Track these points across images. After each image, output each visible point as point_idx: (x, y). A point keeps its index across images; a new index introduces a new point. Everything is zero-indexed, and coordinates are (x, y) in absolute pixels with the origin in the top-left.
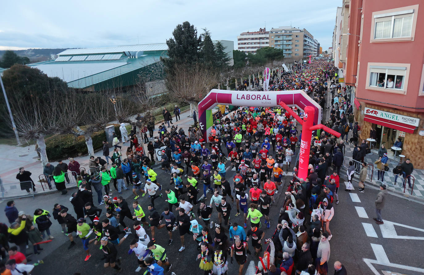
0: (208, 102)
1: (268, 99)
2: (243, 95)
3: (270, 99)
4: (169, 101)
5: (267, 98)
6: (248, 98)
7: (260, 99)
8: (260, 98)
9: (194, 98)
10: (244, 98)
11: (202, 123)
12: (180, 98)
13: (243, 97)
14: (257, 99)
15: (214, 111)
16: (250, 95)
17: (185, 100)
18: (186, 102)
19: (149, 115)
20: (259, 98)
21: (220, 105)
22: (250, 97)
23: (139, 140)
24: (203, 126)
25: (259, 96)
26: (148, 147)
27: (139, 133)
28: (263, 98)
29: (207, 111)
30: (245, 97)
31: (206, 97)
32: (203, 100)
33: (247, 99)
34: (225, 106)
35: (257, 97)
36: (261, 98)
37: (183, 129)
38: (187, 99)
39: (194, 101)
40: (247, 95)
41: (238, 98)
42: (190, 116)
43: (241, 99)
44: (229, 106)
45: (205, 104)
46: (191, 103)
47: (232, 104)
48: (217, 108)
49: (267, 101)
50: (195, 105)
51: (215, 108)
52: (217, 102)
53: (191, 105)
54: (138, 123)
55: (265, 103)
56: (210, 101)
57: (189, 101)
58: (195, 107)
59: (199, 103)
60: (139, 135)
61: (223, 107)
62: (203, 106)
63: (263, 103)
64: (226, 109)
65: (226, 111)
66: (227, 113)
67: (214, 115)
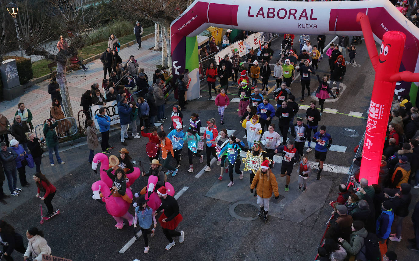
1: (311, 19)
2: (262, 9)
3: (316, 19)
4: (116, 16)
5: (309, 17)
6: (271, 15)
7: (295, 18)
8: (296, 15)
9: (164, 12)
10: (263, 14)
11: (176, 62)
12: (136, 10)
13: (261, 13)
14: (289, 18)
15: (202, 39)
16: (274, 10)
17: (146, 15)
18: (149, 19)
19: (80, 41)
20: (294, 15)
21: (213, 27)
22: (276, 13)
24: (179, 67)
25: (293, 12)
27: (63, 75)
28: (301, 16)
29: (188, 39)
30: (266, 13)
31: (187, 11)
32: (181, 15)
33: (268, 17)
34: (221, 30)
35: (290, 14)
36: (298, 15)
38: (149, 13)
39: (164, 18)
40: (269, 9)
41: (250, 14)
42: (153, 47)
43: (257, 16)
44: (231, 31)
45: (184, 25)
46: (157, 22)
47: (237, 25)
48: (207, 33)
49: (310, 22)
50: (165, 25)
51: (202, 33)
52: (208, 22)
53: (157, 26)
54: (61, 57)
55: (304, 26)
56: (194, 18)
57: (154, 18)
58: (165, 30)
59: (172, 21)
60: (62, 80)
61: (218, 31)
62: (181, 29)
63: (301, 26)
64: (225, 36)
65: (224, 40)
66: (227, 43)
67: (202, 46)
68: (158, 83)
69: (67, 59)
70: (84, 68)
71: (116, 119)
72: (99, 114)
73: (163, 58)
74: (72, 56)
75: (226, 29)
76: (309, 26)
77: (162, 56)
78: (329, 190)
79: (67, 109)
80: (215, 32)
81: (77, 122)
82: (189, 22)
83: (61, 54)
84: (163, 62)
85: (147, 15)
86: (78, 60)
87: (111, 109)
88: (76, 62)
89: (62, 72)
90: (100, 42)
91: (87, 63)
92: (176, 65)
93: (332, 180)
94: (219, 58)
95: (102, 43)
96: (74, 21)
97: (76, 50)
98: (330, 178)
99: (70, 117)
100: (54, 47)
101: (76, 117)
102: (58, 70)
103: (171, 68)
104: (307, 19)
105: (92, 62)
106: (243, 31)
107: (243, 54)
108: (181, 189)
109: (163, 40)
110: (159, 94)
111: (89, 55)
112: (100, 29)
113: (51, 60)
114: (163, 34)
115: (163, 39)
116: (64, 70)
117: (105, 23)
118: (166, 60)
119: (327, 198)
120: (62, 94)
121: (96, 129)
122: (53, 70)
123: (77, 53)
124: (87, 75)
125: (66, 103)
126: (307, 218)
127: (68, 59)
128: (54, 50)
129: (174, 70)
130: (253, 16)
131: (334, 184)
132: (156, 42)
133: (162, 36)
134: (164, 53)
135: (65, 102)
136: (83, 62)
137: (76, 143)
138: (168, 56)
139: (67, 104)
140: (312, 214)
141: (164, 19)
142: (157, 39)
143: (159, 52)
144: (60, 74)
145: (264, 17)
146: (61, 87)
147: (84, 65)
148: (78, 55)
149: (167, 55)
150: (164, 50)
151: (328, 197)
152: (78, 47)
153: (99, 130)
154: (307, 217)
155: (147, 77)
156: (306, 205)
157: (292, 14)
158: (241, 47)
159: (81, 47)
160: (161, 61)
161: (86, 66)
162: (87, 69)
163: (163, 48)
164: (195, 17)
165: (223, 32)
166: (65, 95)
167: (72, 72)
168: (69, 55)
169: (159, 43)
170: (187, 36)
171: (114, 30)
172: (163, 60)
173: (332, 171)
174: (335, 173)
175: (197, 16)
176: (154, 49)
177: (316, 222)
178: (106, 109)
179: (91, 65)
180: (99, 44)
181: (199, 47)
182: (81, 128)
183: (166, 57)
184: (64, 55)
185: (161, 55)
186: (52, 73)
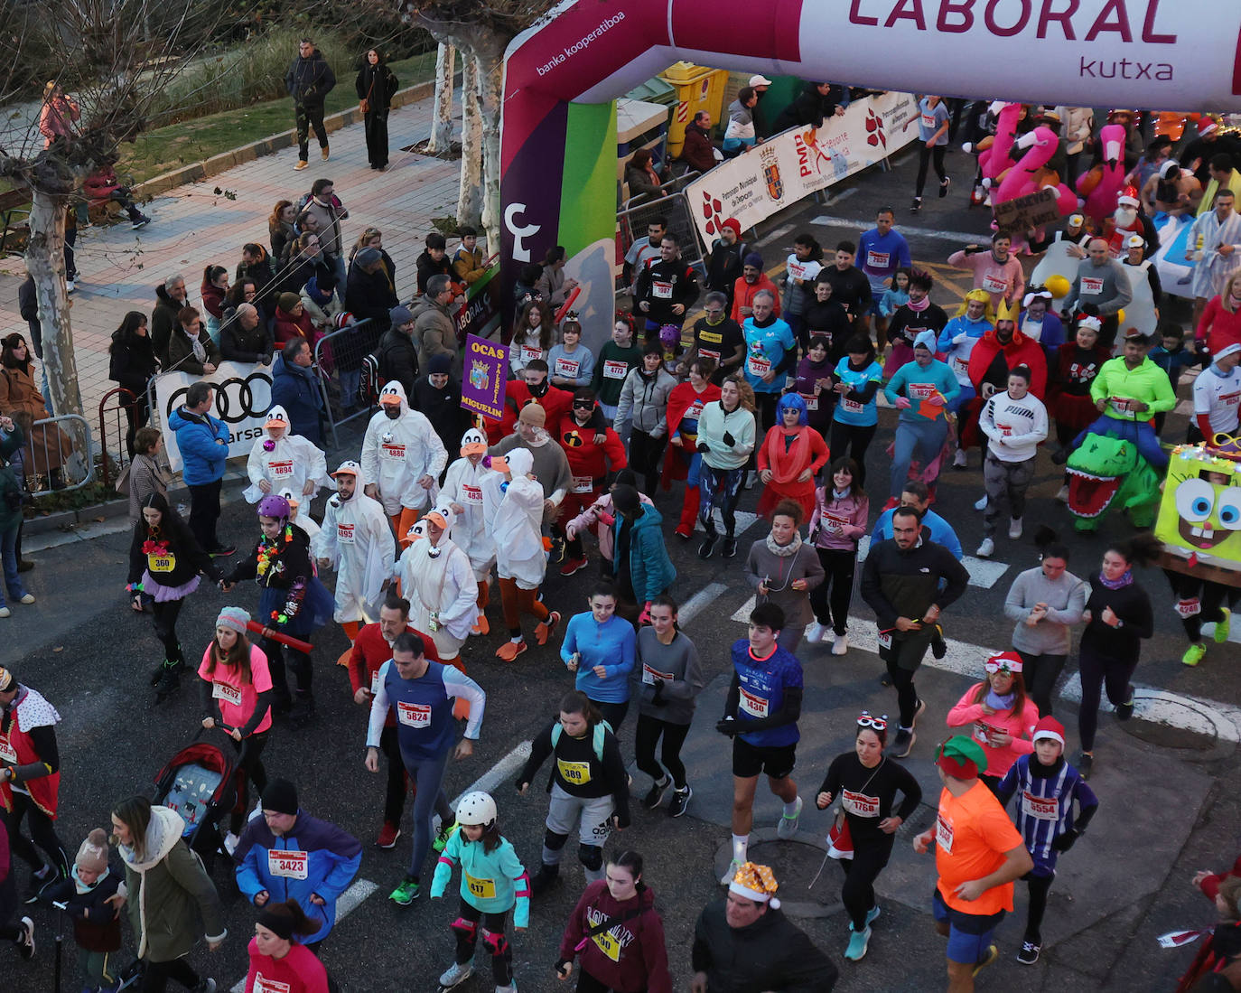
0: (589, 38)
1: (1148, 36)
3: (1170, 39)
4: (277, 7)
5: (1136, 27)
6: (955, 18)
7: (1069, 34)
8: (1073, 19)
10: (918, 15)
11: (520, 208)
13: (908, 6)
14: (1041, 33)
15: (634, 115)
17: (404, 9)
18: (414, 25)
19: (128, 110)
20: (1064, 18)
21: (689, 66)
22: (978, 10)
23: (45, 297)
24: (532, 230)
25: (1059, 6)
26: (112, 349)
27: (51, 243)
28: (1100, 25)
29: (578, 112)
30: (931, 10)
32: (555, 12)
33: (942, 26)
34: (721, 81)
35: (1046, 16)
37: (386, 244)
38: (420, 1)
39: (481, 20)
41: (861, 13)
42: (425, 143)
43: (890, 23)
44: (769, 83)
45: (566, 55)
46: (451, 38)
47: (798, 60)
48: (661, 90)
49: (1140, 51)
50: (481, 52)
51: (640, 91)
52: (669, 45)
53: (447, 55)
54: (50, 169)
55: (1108, 71)
56: (608, 24)
57: (436, 22)
58: (478, 72)
59: (515, 34)
60: (46, 262)
61: (706, 83)
62: (548, 68)
63: (1095, 69)
64: (736, 104)
65: (732, 124)
66: (743, 136)
67: (634, 144)
68: (433, 295)
69: (72, 179)
70: (135, 216)
71: (253, 433)
72: (183, 410)
73: (462, 189)
74: (94, 169)
75: (741, 75)
76: (1132, 71)
77: (458, 181)
78: (1192, 815)
79: (59, 382)
80: (693, 85)
81: (96, 436)
82: (584, 43)
83: (53, 158)
84: (460, 204)
85: (410, 7)
86: (113, 184)
87: (233, 391)
88: (108, 190)
89: (49, 230)
90: (204, 114)
91: (151, 199)
92: (520, 220)
93: (1210, 773)
94: (707, 196)
95: (215, 116)
96: (110, 27)
97: (111, 145)
98: (1197, 762)
99: (68, 416)
100: (26, 129)
101: (91, 416)
102: (34, 219)
103: (496, 232)
104: (1127, 37)
105: (168, 194)
106: (816, 85)
107: (814, 183)
108: (508, 752)
109: (470, 113)
110: (439, 341)
111: (160, 167)
112: (210, 61)
113: (10, 178)
114: (468, 89)
115: (468, 110)
116: (60, 224)
117: (234, 34)
118: (474, 198)
119: (1181, 853)
120: (43, 317)
121: (168, 469)
122: (12, 219)
123: (114, 158)
124: (147, 245)
125: (57, 357)
126: (1079, 934)
127: (78, 176)
128: (27, 139)
129: (506, 240)
130: (873, 22)
131: (1217, 790)
132: (436, 119)
133: (463, 96)
134: (471, 170)
135: (54, 354)
136: (136, 191)
137: (87, 522)
138: (486, 180)
139: (59, 362)
140: (1103, 920)
141: (482, 23)
142: (442, 110)
143: (447, 164)
144: (43, 240)
145: (921, 26)
146: (41, 293)
147: (139, 207)
148: (117, 164)
149: (482, 178)
150: (470, 155)
151: (1185, 847)
152: (119, 133)
153: (178, 475)
154: (1077, 931)
155: (391, 267)
156: (1074, 875)
157: (1056, 17)
158: (805, 154)
159: (133, 134)
160: (453, 199)
161: (144, 210)
162: (148, 221)
163: (465, 147)
164: (613, 21)
165: (728, 88)
166: (56, 324)
167: (87, 231)
168: (83, 163)
169: (449, 128)
170: (574, 100)
171: (266, 67)
172: (461, 197)
173: (1212, 732)
174: (1226, 742)
175: (622, 16)
176: (426, 150)
177: (1120, 955)
178: (214, 392)
179: (165, 208)
180: (198, 120)
181: (622, 150)
182: (109, 464)
183: (478, 184)
184: (64, 163)
185: (455, 177)
186: (9, 232)
